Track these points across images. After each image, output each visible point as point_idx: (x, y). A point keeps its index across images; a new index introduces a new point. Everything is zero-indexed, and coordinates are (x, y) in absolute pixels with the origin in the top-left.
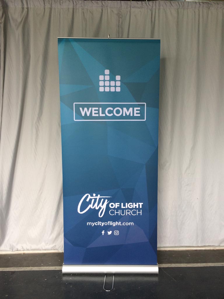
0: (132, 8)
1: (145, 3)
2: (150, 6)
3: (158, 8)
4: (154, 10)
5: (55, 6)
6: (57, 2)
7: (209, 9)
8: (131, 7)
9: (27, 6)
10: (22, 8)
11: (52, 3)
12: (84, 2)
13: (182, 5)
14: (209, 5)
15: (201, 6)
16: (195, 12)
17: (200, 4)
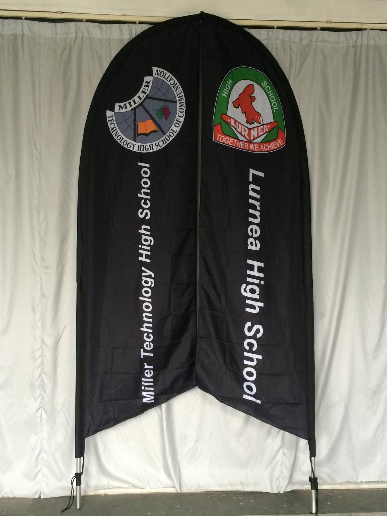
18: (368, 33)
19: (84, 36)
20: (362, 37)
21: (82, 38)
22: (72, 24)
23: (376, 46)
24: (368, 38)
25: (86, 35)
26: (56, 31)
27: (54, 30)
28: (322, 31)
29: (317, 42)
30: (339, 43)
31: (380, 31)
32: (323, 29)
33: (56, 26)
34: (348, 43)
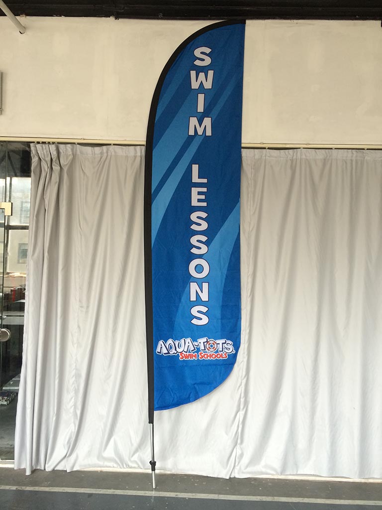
0: (268, 158)
1: (284, 151)
2: (290, 154)
3: (300, 158)
4: (295, 160)
7: (364, 158)
13: (329, 153)
14: (364, 154)
15: (354, 156)
16: (346, 163)
17: (353, 153)
18: (301, 151)
20: (297, 153)
23: (306, 160)
24: (301, 154)
28: (269, 150)
29: (266, 156)
30: (281, 157)
31: (309, 149)
32: (269, 148)
34: (287, 158)
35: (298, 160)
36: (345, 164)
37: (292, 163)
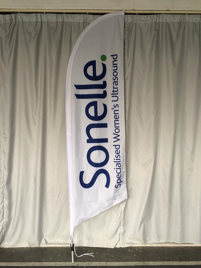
0: (138, 22)
1: (150, 16)
2: (154, 19)
3: (161, 21)
4: (158, 23)
5: (67, 20)
6: (68, 16)
8: (137, 20)
9: (41, 20)
10: (36, 22)
11: (64, 17)
12: (94, 17)
13: (184, 18)
18: (163, 16)
19: (19, 20)
20: (159, 18)
21: (19, 21)
22: (13, 15)
23: (167, 23)
24: (162, 19)
25: (20, 20)
26: (5, 19)
27: (5, 18)
28: (138, 15)
30: (147, 21)
31: (169, 15)
33: (5, 16)
34: (152, 21)
35: (160, 23)
36: (195, 26)
37: (156, 25)
